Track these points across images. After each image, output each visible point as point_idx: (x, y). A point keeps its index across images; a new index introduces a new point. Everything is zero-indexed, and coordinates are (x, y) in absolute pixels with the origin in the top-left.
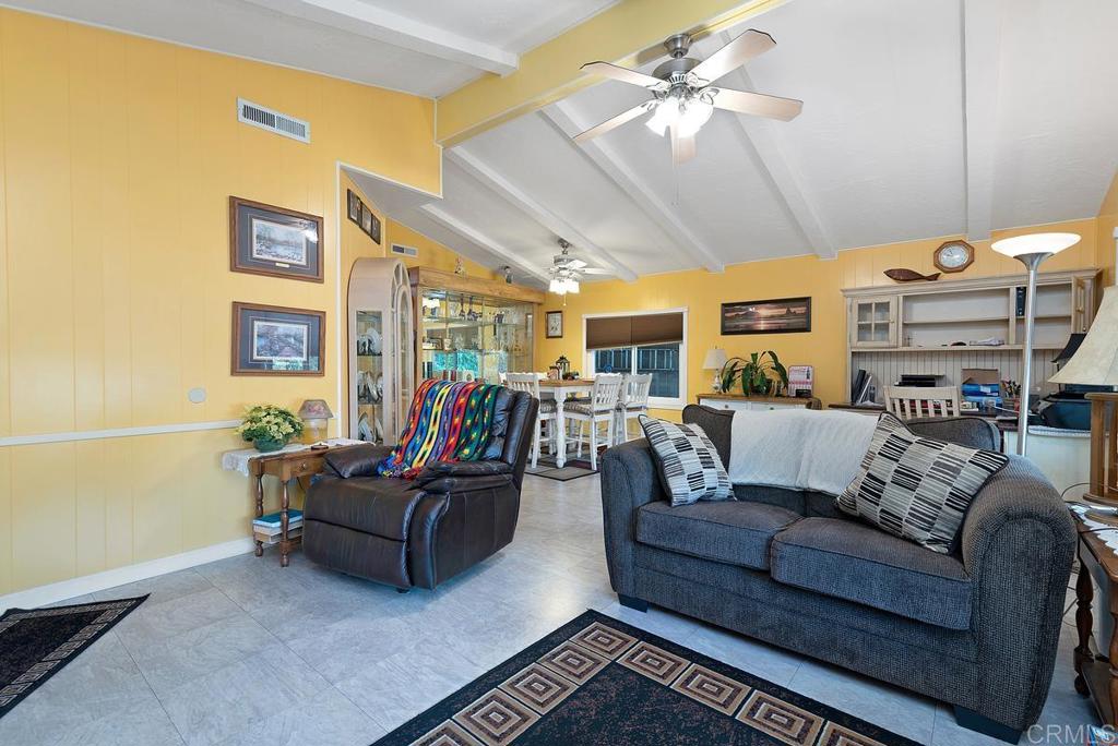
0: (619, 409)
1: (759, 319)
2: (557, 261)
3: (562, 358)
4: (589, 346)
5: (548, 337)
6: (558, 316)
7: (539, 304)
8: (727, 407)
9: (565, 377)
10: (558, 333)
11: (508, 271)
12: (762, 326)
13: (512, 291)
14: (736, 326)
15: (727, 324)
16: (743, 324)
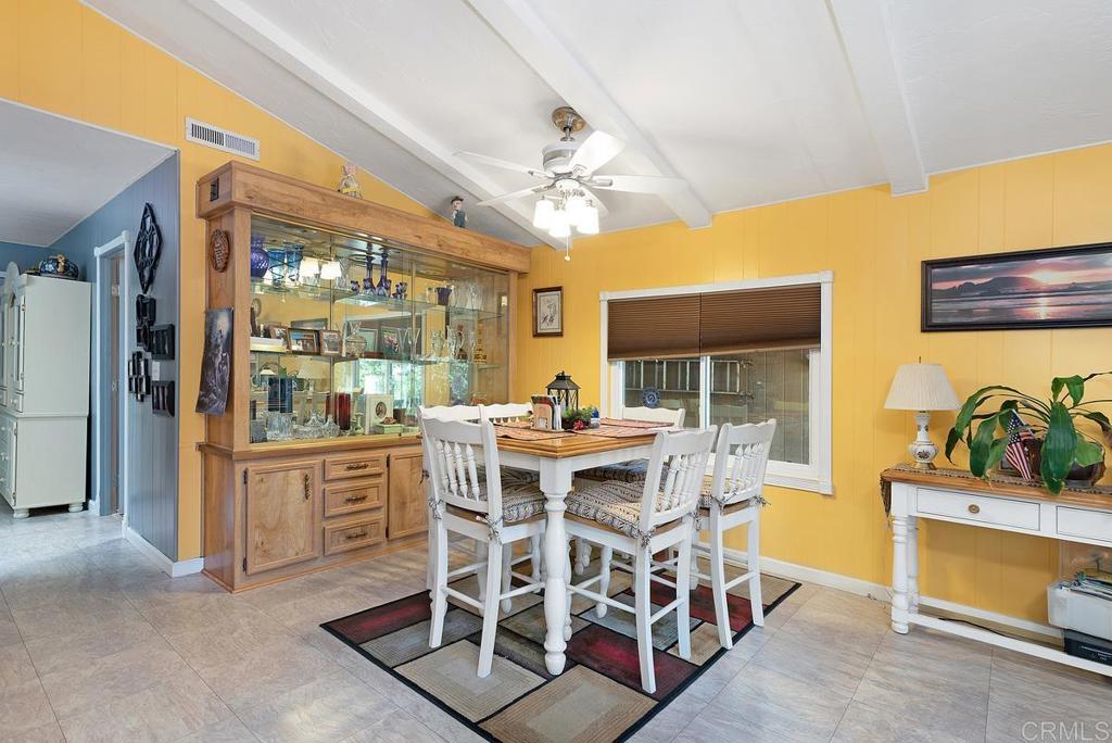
0: (704, 509)
1: (1034, 293)
2: (550, 157)
3: (561, 378)
4: (614, 352)
5: (537, 335)
6: (554, 297)
7: (521, 275)
8: (974, 509)
9: (568, 424)
10: (554, 327)
11: (459, 206)
12: (1043, 309)
13: (463, 243)
14: (969, 312)
15: (937, 307)
16: (983, 307)
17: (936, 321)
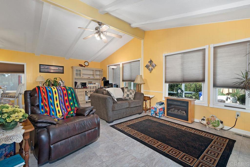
1: (51, 69)
15: (41, 70)
16: (46, 70)
17: (41, 71)
